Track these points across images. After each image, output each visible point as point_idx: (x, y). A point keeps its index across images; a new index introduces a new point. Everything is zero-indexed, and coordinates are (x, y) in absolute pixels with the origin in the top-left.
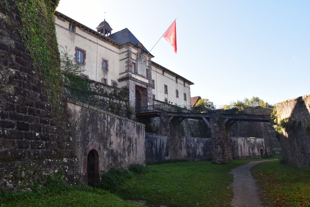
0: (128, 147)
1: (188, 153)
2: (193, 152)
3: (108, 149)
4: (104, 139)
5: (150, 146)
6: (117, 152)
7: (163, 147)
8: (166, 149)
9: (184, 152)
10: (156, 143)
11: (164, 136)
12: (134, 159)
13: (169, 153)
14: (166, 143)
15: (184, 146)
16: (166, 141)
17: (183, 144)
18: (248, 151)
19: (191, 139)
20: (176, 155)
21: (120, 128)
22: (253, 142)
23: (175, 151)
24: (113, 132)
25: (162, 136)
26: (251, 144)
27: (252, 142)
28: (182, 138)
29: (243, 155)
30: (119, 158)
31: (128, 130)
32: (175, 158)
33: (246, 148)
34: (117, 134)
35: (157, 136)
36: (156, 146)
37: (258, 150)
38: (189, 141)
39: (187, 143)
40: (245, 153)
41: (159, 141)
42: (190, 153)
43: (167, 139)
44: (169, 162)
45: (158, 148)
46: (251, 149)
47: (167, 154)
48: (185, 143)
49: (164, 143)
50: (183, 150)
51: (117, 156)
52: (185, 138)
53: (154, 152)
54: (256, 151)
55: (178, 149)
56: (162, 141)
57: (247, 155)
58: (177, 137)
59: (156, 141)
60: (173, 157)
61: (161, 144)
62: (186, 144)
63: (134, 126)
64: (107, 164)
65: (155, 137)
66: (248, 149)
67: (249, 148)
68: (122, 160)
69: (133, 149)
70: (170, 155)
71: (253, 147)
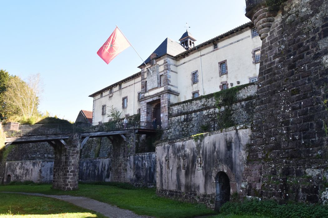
0: (26, 173)
1: (136, 175)
2: (146, 174)
3: (14, 174)
4: (13, 171)
5: (94, 169)
6: (19, 175)
7: (105, 169)
8: (107, 171)
9: (130, 174)
10: (98, 166)
11: (106, 158)
12: (29, 178)
13: (110, 175)
14: (108, 165)
15: (131, 167)
16: (107, 163)
17: (128, 164)
18: (175, 177)
19: (143, 156)
20: (118, 177)
21: (22, 166)
22: (192, 150)
23: (118, 173)
24: (17, 168)
25: (104, 159)
26: (185, 156)
27: (188, 151)
28: (127, 157)
29: (164, 188)
30: (19, 178)
31: (26, 166)
32: (117, 181)
33: (171, 168)
34: (19, 168)
35: (99, 160)
36: (99, 169)
37: (207, 176)
38: (140, 159)
39: (136, 162)
40: (168, 183)
41: (101, 164)
42: (140, 176)
43: (109, 160)
44: (109, 184)
45: (100, 170)
46: (183, 172)
47: (108, 176)
48: (132, 163)
49: (105, 165)
50: (128, 172)
51: (19, 177)
52: (133, 156)
53: (96, 174)
54: (199, 178)
55: (122, 171)
56: (103, 163)
57: (173, 188)
58: (121, 157)
59: (98, 164)
60: (114, 179)
61: (103, 166)
62: (134, 163)
63: (31, 163)
64: (13, 179)
65: (98, 160)
66: (175, 171)
67: (179, 168)
68: (21, 178)
69: (29, 174)
70: (111, 177)
71: (191, 165)
